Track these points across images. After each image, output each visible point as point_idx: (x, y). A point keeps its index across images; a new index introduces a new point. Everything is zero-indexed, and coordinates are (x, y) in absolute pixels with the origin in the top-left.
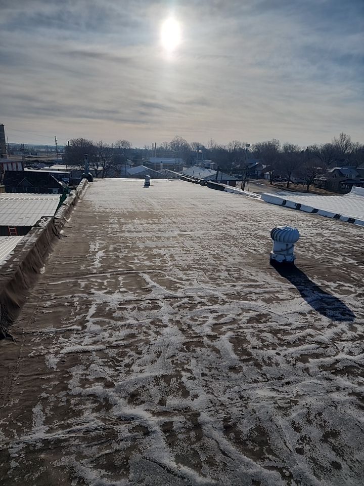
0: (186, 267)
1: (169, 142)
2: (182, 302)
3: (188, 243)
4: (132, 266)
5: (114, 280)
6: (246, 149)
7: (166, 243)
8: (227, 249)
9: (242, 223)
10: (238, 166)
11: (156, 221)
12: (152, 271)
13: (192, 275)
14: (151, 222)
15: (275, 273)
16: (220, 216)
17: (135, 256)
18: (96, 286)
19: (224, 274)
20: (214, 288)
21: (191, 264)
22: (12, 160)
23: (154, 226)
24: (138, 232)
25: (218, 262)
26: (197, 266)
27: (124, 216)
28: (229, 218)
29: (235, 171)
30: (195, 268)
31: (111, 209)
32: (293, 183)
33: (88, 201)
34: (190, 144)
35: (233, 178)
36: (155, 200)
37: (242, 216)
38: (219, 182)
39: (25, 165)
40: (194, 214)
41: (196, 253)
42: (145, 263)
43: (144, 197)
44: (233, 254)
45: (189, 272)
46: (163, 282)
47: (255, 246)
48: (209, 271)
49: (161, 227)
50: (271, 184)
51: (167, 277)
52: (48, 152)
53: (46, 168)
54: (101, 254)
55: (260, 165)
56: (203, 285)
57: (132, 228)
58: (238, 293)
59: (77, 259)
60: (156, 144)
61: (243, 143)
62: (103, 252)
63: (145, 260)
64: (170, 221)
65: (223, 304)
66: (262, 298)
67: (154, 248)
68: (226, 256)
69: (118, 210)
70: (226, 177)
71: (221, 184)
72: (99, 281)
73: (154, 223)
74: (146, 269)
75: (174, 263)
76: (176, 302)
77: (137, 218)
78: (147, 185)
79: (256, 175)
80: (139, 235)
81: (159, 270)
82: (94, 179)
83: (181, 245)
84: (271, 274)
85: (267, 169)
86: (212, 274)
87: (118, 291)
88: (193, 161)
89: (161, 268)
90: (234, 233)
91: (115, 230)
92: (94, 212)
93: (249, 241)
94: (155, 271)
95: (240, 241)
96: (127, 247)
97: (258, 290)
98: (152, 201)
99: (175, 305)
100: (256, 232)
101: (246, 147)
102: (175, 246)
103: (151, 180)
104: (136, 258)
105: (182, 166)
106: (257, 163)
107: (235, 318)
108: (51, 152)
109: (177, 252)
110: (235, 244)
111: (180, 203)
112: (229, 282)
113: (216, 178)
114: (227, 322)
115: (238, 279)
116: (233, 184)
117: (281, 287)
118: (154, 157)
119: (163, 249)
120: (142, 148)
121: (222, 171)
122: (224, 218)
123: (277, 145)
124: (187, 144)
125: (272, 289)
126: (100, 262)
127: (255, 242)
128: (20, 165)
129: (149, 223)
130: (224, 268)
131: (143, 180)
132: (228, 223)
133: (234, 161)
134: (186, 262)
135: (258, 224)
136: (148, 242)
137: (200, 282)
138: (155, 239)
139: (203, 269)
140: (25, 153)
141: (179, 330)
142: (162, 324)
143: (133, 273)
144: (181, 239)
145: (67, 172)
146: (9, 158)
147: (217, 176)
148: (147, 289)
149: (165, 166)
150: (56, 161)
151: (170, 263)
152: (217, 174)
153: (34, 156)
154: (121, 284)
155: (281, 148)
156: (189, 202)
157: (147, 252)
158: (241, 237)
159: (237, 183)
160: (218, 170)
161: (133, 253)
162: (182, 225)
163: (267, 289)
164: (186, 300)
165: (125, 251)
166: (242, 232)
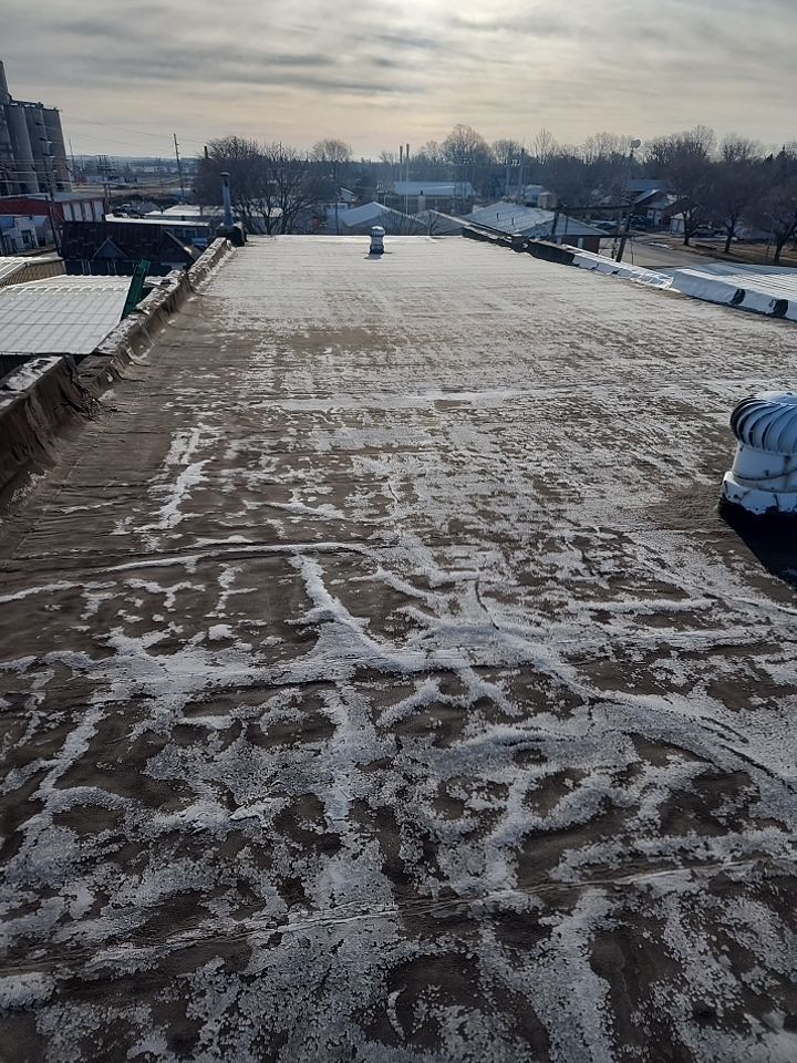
0: (445, 528)
1: (441, 141)
2: (416, 698)
3: (463, 434)
4: (276, 522)
5: (201, 587)
6: (628, 155)
7: (399, 436)
8: (579, 455)
9: (624, 362)
10: (607, 200)
11: (380, 356)
12: (334, 545)
13: (463, 563)
14: (365, 360)
15: (741, 556)
16: (561, 340)
17: (298, 482)
18: (136, 612)
19: (569, 560)
20: (533, 629)
21: (462, 518)
22: (83, 196)
23: (371, 376)
24: (321, 395)
25: (551, 506)
26: (482, 526)
27: (297, 342)
28: (586, 345)
29: (598, 213)
30: (475, 533)
31: (268, 320)
32: (740, 241)
33: (215, 298)
34: (490, 146)
35: (593, 229)
36: (390, 293)
37: (621, 339)
38: (559, 240)
39: (111, 207)
40: (489, 334)
41: (483, 472)
42: (320, 510)
43: (361, 285)
44: (598, 473)
45: (454, 551)
46: (364, 597)
47: (666, 443)
48: (520, 548)
49: (392, 376)
50: (686, 243)
51: (381, 572)
52: (162, 175)
53: (155, 213)
54: (194, 475)
55: (659, 197)
56: (495, 612)
57: (309, 381)
58: (618, 651)
59: (115, 492)
60: (408, 146)
61: (623, 137)
62: (204, 468)
63: (322, 499)
64: (418, 358)
65: (565, 714)
66: (707, 677)
67: (360, 452)
68: (574, 481)
69: (285, 324)
70: (576, 227)
71: (564, 247)
72: (154, 587)
73: (374, 364)
74: (318, 535)
75: (409, 510)
76: (393, 696)
77: (329, 350)
78: (377, 251)
79: (649, 220)
80: (323, 406)
81: (358, 540)
82: (250, 238)
83: (440, 439)
84: (728, 562)
85: (678, 207)
86: (527, 561)
87: (200, 636)
88: (497, 189)
89: (366, 533)
90: (600, 394)
91: (260, 389)
92: (221, 331)
93: (647, 424)
94: (343, 545)
95: (619, 424)
96: (279, 449)
97: (690, 638)
98: (381, 296)
99: (390, 714)
100: (664, 392)
101: (629, 149)
102: (423, 443)
103: (386, 240)
104: (295, 491)
105: (471, 201)
106: (654, 191)
107: (612, 793)
108: (169, 175)
109: (427, 468)
110: (604, 438)
111: (454, 302)
112: (585, 598)
113: (553, 232)
114: (579, 819)
115: (617, 580)
116: (592, 245)
117: (768, 622)
118: (404, 180)
119: (384, 456)
120: (376, 159)
121: (568, 212)
122: (572, 345)
123: (706, 142)
124: (483, 147)
125: (741, 630)
126: (183, 507)
127: (666, 428)
128: (99, 207)
129: (359, 366)
130: (569, 534)
131: (367, 240)
132: (582, 362)
133: (597, 187)
134: (446, 510)
135: (670, 366)
136: (345, 429)
137: (486, 594)
138: (367, 419)
139: (498, 538)
140: (110, 179)
141: (385, 871)
142: (320, 830)
143: (273, 553)
144: (443, 419)
145: (201, 224)
146: (76, 191)
147: (554, 226)
148: (302, 626)
149: (430, 204)
150: (179, 197)
151: (397, 512)
152: (555, 221)
153: (131, 185)
154: (221, 606)
155: (717, 150)
156: (477, 298)
157: (334, 467)
158: (621, 409)
159: (603, 242)
160: (558, 210)
161: (292, 473)
162: (449, 371)
163: (722, 633)
164: (429, 687)
165: (269, 464)
166: (622, 390)
